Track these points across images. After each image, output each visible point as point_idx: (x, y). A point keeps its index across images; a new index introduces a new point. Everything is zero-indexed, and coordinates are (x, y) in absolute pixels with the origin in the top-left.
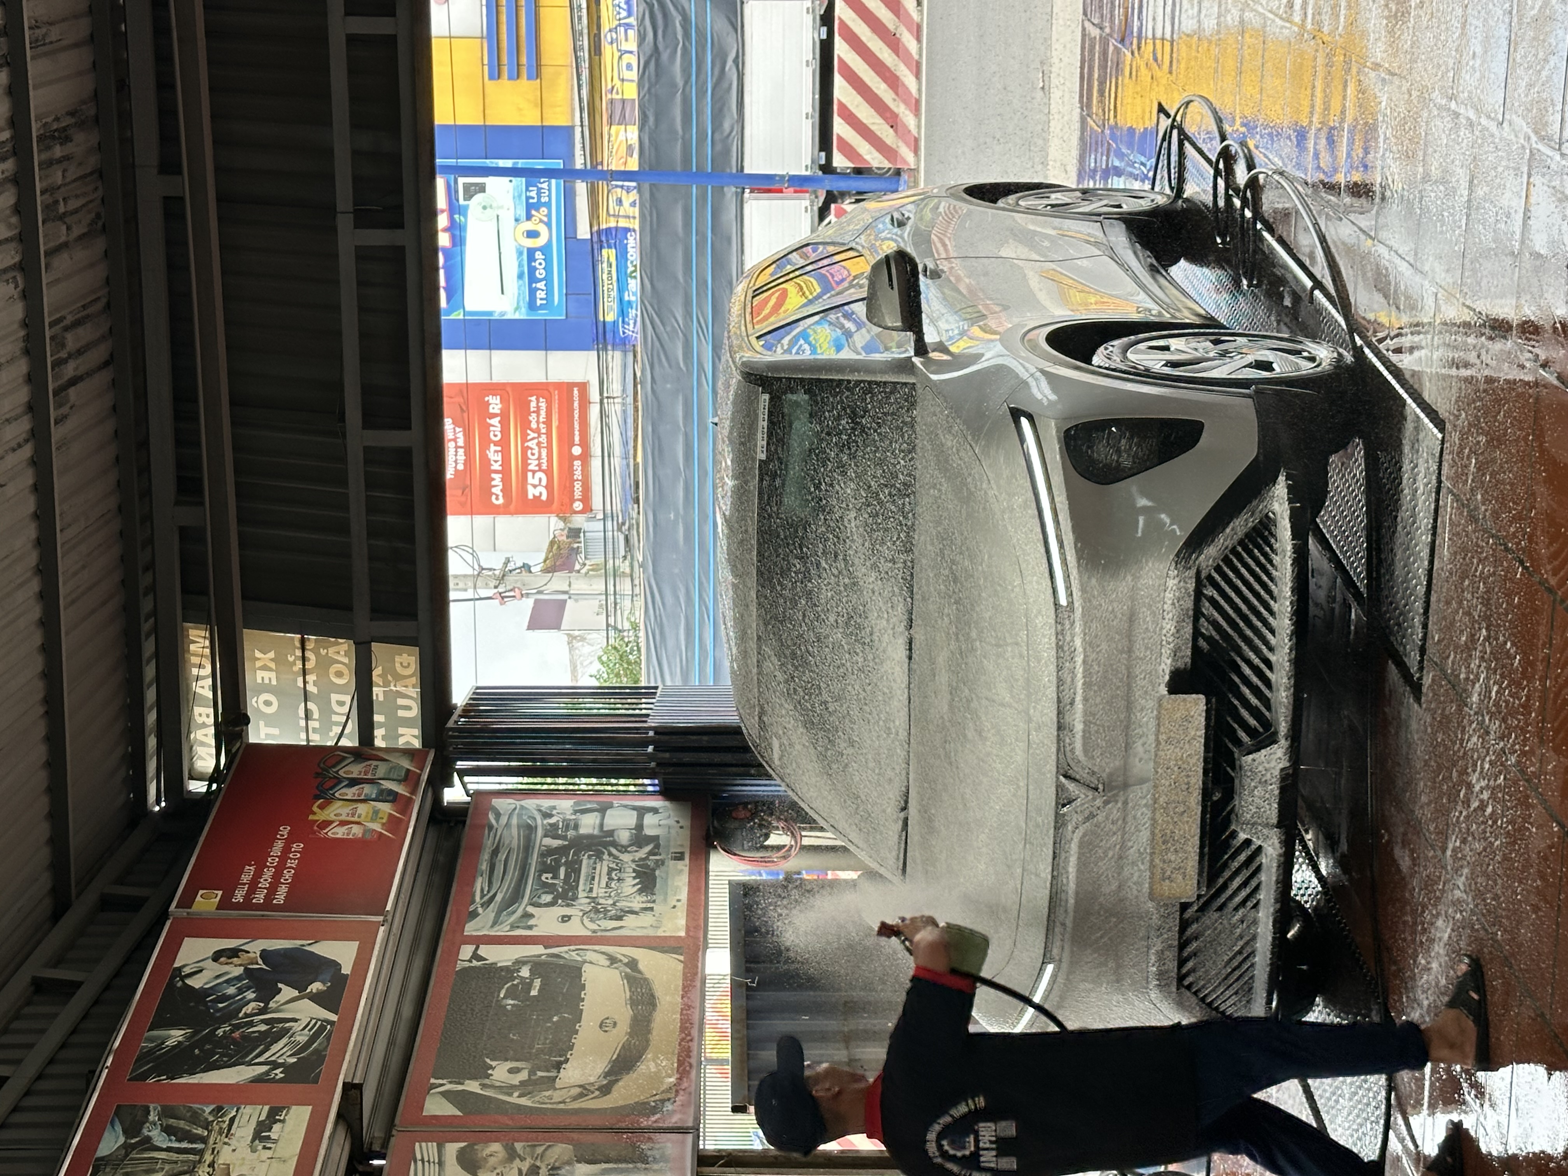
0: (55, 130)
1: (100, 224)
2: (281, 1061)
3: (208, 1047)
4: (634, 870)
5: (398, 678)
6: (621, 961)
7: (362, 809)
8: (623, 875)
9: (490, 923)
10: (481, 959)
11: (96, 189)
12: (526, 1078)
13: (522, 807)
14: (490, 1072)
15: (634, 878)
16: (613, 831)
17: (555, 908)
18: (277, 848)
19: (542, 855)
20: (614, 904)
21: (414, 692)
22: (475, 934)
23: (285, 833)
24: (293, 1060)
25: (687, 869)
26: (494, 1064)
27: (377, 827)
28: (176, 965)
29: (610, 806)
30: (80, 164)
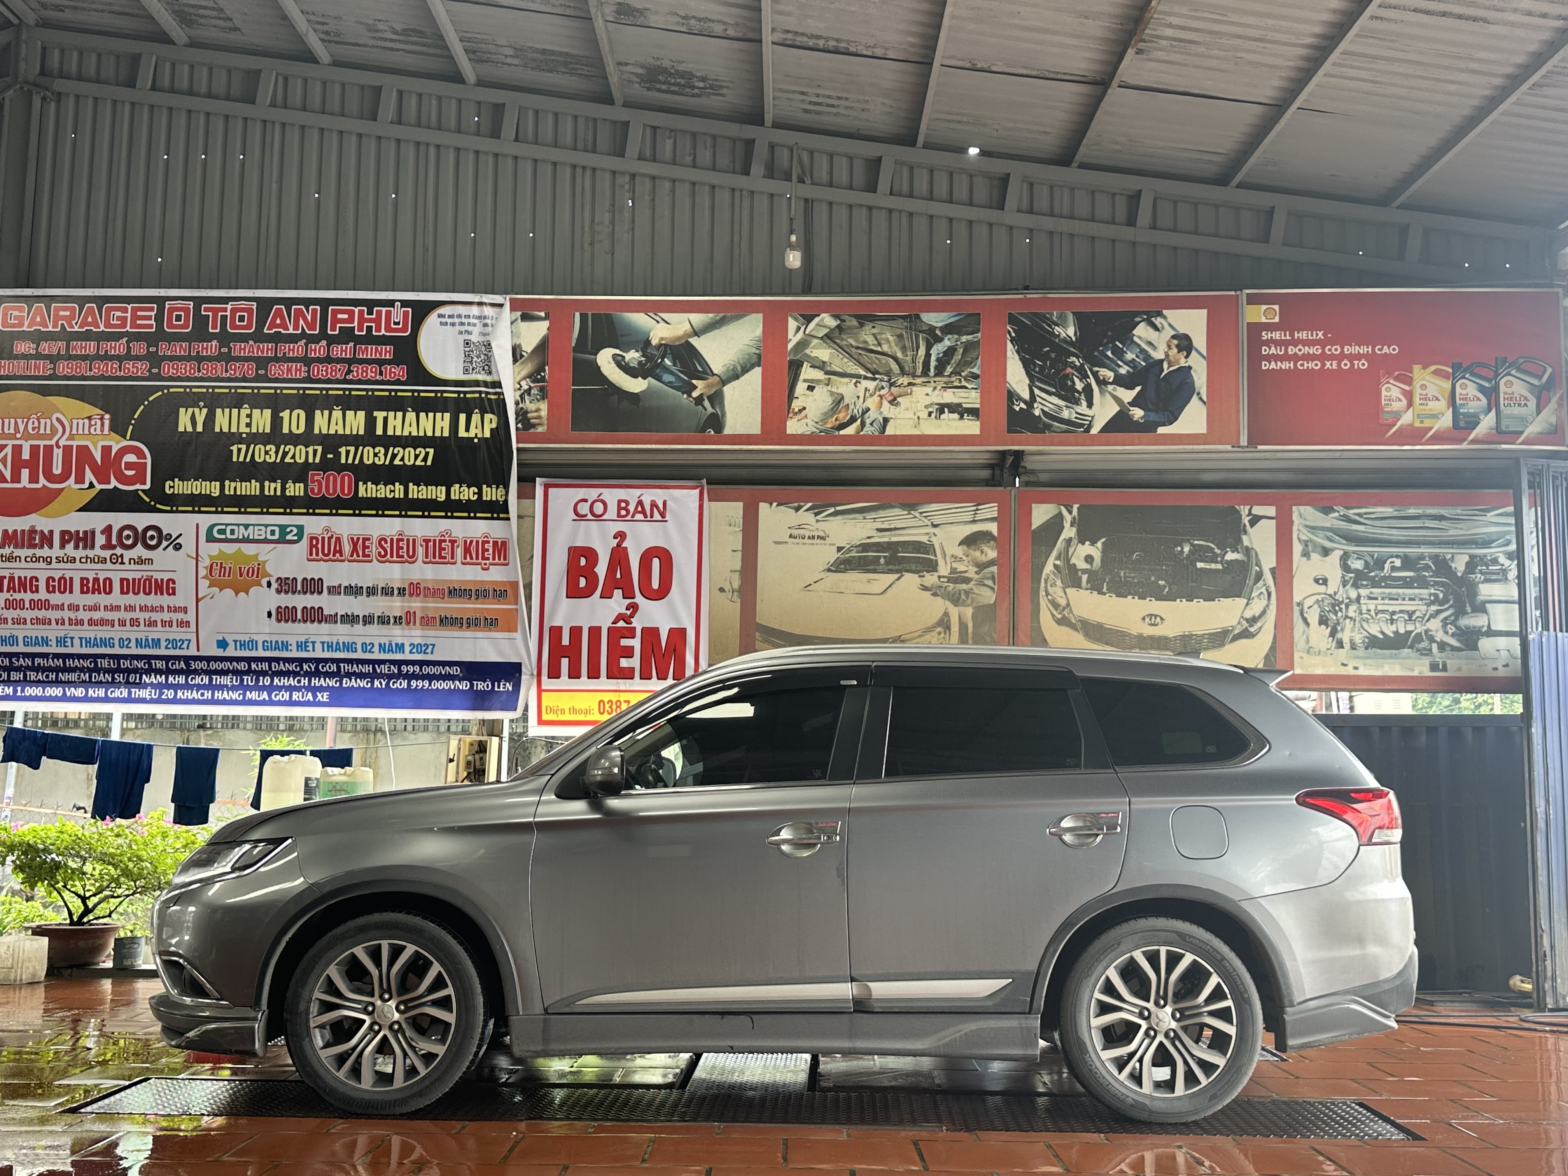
2: (1036, 405)
3: (1053, 355)
4: (1410, 632)
6: (1252, 626)
7: (1441, 405)
8: (1401, 623)
9: (1311, 524)
10: (1253, 523)
12: (1078, 567)
14: (1087, 543)
15: (1396, 633)
16: (1484, 612)
17: (1339, 573)
18: (1357, 350)
19: (1435, 558)
20: (1347, 617)
22: (1294, 514)
23: (1386, 351)
24: (1037, 412)
25: (1416, 673)
26: (1099, 544)
27: (1405, 421)
28: (1165, 312)
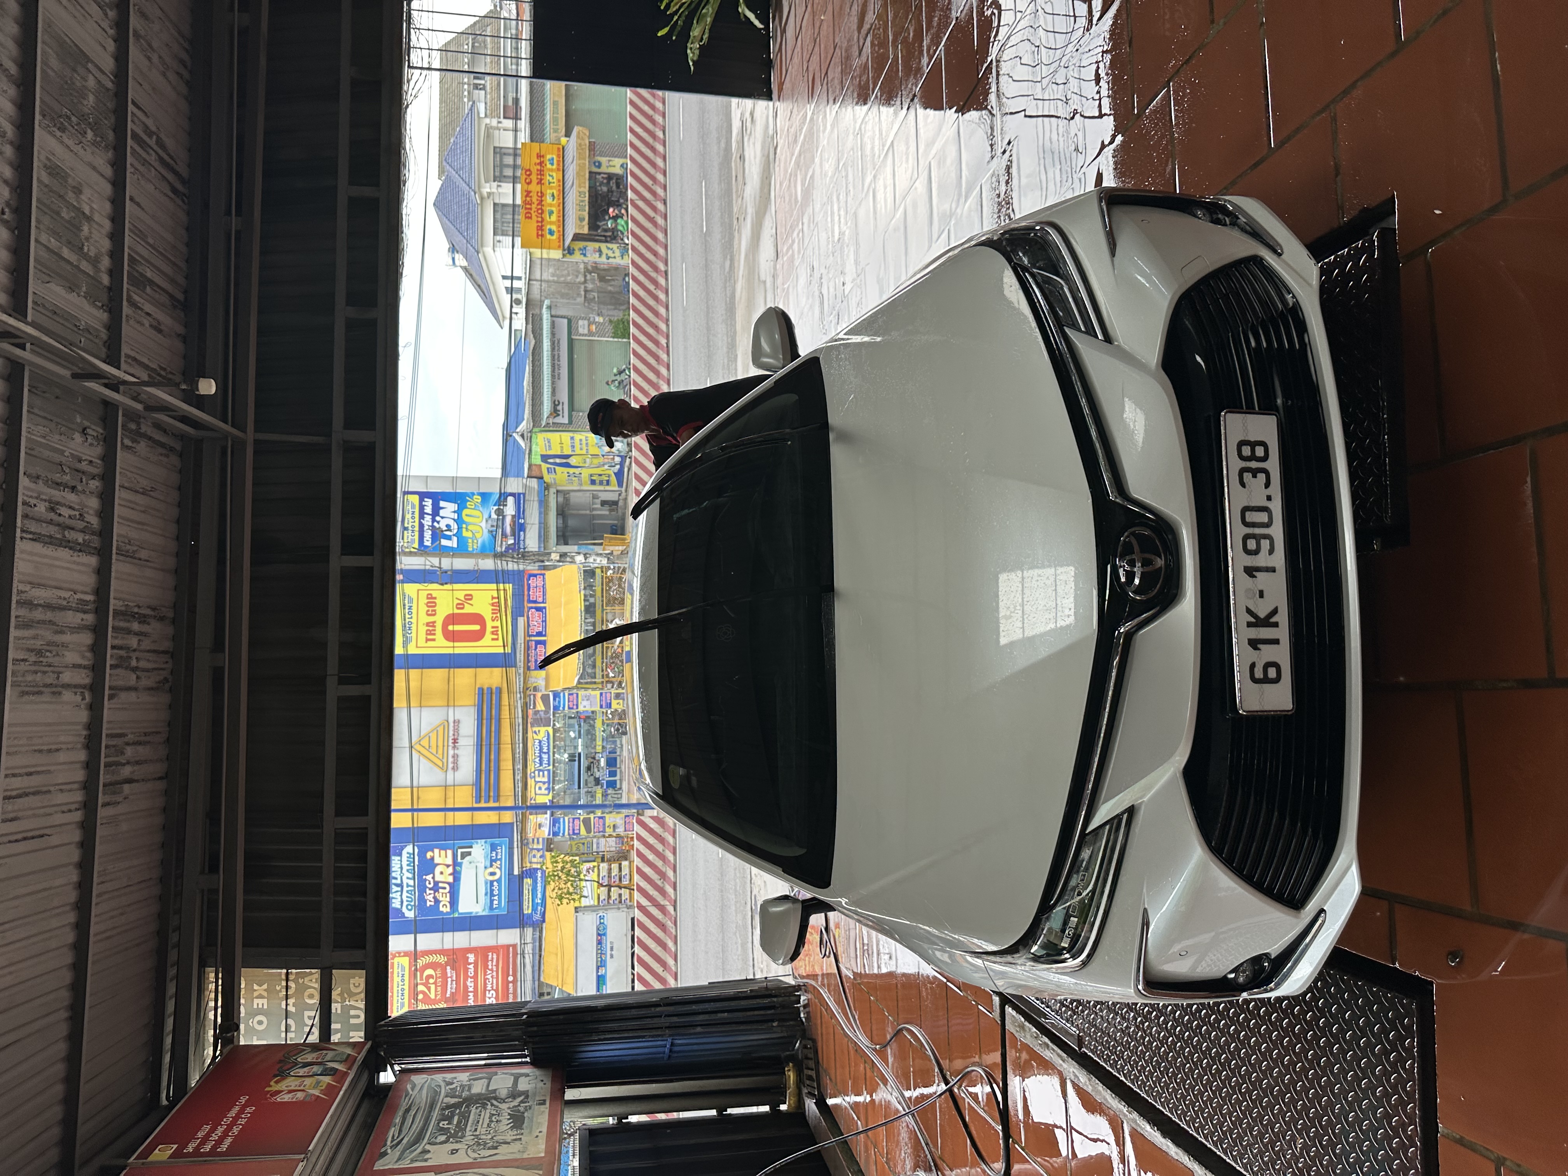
0: (137, 613)
1: (167, 686)
4: (509, 1114)
5: (351, 995)
7: (308, 1081)
8: (501, 1118)
9: (395, 1161)
11: (167, 662)
13: (432, 1079)
15: (509, 1119)
16: (495, 1090)
17: (447, 1145)
18: (233, 1113)
19: (443, 1109)
20: (492, 1138)
21: (362, 1005)
22: (381, 1168)
23: (243, 1101)
25: (547, 1111)
27: (316, 1092)
29: (496, 1074)
30: (154, 642)
